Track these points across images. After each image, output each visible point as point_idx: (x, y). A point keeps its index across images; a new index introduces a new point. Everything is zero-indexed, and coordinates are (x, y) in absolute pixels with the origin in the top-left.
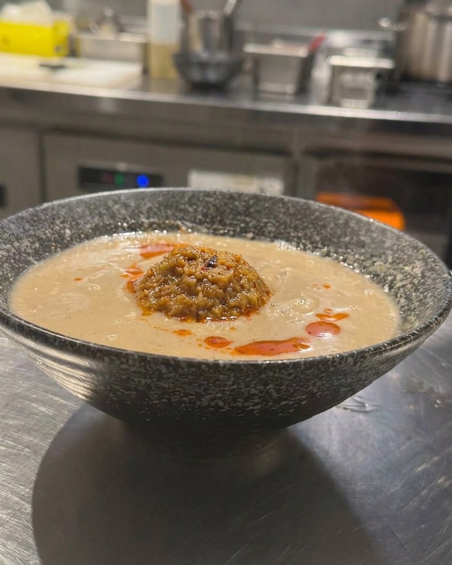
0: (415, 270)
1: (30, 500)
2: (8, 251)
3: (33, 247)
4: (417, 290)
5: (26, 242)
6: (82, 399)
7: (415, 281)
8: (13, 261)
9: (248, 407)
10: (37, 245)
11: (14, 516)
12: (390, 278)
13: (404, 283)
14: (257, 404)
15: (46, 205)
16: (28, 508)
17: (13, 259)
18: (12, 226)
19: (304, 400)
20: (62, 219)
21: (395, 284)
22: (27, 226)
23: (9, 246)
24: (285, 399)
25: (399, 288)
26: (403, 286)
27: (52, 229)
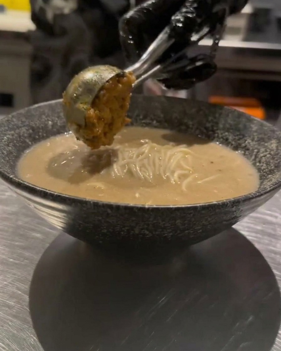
0: (272, 145)
1: (28, 292)
2: (13, 135)
3: (28, 132)
4: (273, 158)
5: (24, 130)
6: (60, 229)
7: (272, 153)
8: (15, 142)
9: (164, 234)
10: (31, 131)
11: (18, 303)
12: (256, 151)
13: (265, 153)
14: (170, 232)
15: (36, 105)
16: (27, 298)
17: (16, 140)
18: (14, 120)
19: (200, 229)
20: (46, 115)
21: (259, 155)
22: (24, 120)
23: (13, 132)
24: (188, 230)
25: (261, 157)
26: (265, 156)
27: (40, 121)
